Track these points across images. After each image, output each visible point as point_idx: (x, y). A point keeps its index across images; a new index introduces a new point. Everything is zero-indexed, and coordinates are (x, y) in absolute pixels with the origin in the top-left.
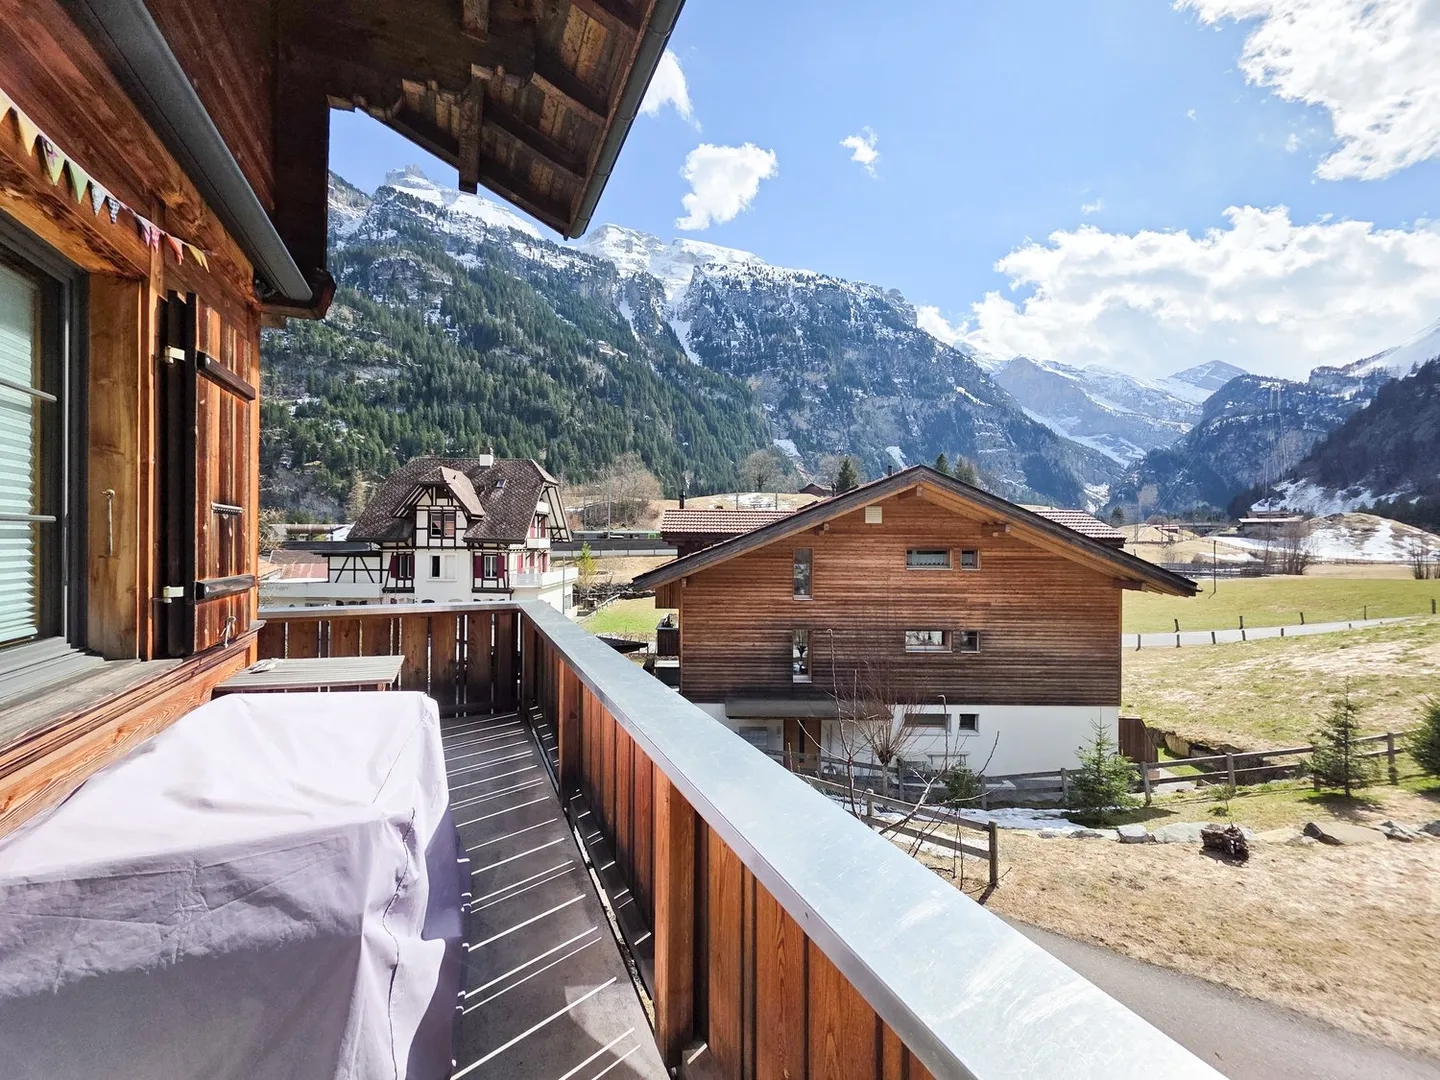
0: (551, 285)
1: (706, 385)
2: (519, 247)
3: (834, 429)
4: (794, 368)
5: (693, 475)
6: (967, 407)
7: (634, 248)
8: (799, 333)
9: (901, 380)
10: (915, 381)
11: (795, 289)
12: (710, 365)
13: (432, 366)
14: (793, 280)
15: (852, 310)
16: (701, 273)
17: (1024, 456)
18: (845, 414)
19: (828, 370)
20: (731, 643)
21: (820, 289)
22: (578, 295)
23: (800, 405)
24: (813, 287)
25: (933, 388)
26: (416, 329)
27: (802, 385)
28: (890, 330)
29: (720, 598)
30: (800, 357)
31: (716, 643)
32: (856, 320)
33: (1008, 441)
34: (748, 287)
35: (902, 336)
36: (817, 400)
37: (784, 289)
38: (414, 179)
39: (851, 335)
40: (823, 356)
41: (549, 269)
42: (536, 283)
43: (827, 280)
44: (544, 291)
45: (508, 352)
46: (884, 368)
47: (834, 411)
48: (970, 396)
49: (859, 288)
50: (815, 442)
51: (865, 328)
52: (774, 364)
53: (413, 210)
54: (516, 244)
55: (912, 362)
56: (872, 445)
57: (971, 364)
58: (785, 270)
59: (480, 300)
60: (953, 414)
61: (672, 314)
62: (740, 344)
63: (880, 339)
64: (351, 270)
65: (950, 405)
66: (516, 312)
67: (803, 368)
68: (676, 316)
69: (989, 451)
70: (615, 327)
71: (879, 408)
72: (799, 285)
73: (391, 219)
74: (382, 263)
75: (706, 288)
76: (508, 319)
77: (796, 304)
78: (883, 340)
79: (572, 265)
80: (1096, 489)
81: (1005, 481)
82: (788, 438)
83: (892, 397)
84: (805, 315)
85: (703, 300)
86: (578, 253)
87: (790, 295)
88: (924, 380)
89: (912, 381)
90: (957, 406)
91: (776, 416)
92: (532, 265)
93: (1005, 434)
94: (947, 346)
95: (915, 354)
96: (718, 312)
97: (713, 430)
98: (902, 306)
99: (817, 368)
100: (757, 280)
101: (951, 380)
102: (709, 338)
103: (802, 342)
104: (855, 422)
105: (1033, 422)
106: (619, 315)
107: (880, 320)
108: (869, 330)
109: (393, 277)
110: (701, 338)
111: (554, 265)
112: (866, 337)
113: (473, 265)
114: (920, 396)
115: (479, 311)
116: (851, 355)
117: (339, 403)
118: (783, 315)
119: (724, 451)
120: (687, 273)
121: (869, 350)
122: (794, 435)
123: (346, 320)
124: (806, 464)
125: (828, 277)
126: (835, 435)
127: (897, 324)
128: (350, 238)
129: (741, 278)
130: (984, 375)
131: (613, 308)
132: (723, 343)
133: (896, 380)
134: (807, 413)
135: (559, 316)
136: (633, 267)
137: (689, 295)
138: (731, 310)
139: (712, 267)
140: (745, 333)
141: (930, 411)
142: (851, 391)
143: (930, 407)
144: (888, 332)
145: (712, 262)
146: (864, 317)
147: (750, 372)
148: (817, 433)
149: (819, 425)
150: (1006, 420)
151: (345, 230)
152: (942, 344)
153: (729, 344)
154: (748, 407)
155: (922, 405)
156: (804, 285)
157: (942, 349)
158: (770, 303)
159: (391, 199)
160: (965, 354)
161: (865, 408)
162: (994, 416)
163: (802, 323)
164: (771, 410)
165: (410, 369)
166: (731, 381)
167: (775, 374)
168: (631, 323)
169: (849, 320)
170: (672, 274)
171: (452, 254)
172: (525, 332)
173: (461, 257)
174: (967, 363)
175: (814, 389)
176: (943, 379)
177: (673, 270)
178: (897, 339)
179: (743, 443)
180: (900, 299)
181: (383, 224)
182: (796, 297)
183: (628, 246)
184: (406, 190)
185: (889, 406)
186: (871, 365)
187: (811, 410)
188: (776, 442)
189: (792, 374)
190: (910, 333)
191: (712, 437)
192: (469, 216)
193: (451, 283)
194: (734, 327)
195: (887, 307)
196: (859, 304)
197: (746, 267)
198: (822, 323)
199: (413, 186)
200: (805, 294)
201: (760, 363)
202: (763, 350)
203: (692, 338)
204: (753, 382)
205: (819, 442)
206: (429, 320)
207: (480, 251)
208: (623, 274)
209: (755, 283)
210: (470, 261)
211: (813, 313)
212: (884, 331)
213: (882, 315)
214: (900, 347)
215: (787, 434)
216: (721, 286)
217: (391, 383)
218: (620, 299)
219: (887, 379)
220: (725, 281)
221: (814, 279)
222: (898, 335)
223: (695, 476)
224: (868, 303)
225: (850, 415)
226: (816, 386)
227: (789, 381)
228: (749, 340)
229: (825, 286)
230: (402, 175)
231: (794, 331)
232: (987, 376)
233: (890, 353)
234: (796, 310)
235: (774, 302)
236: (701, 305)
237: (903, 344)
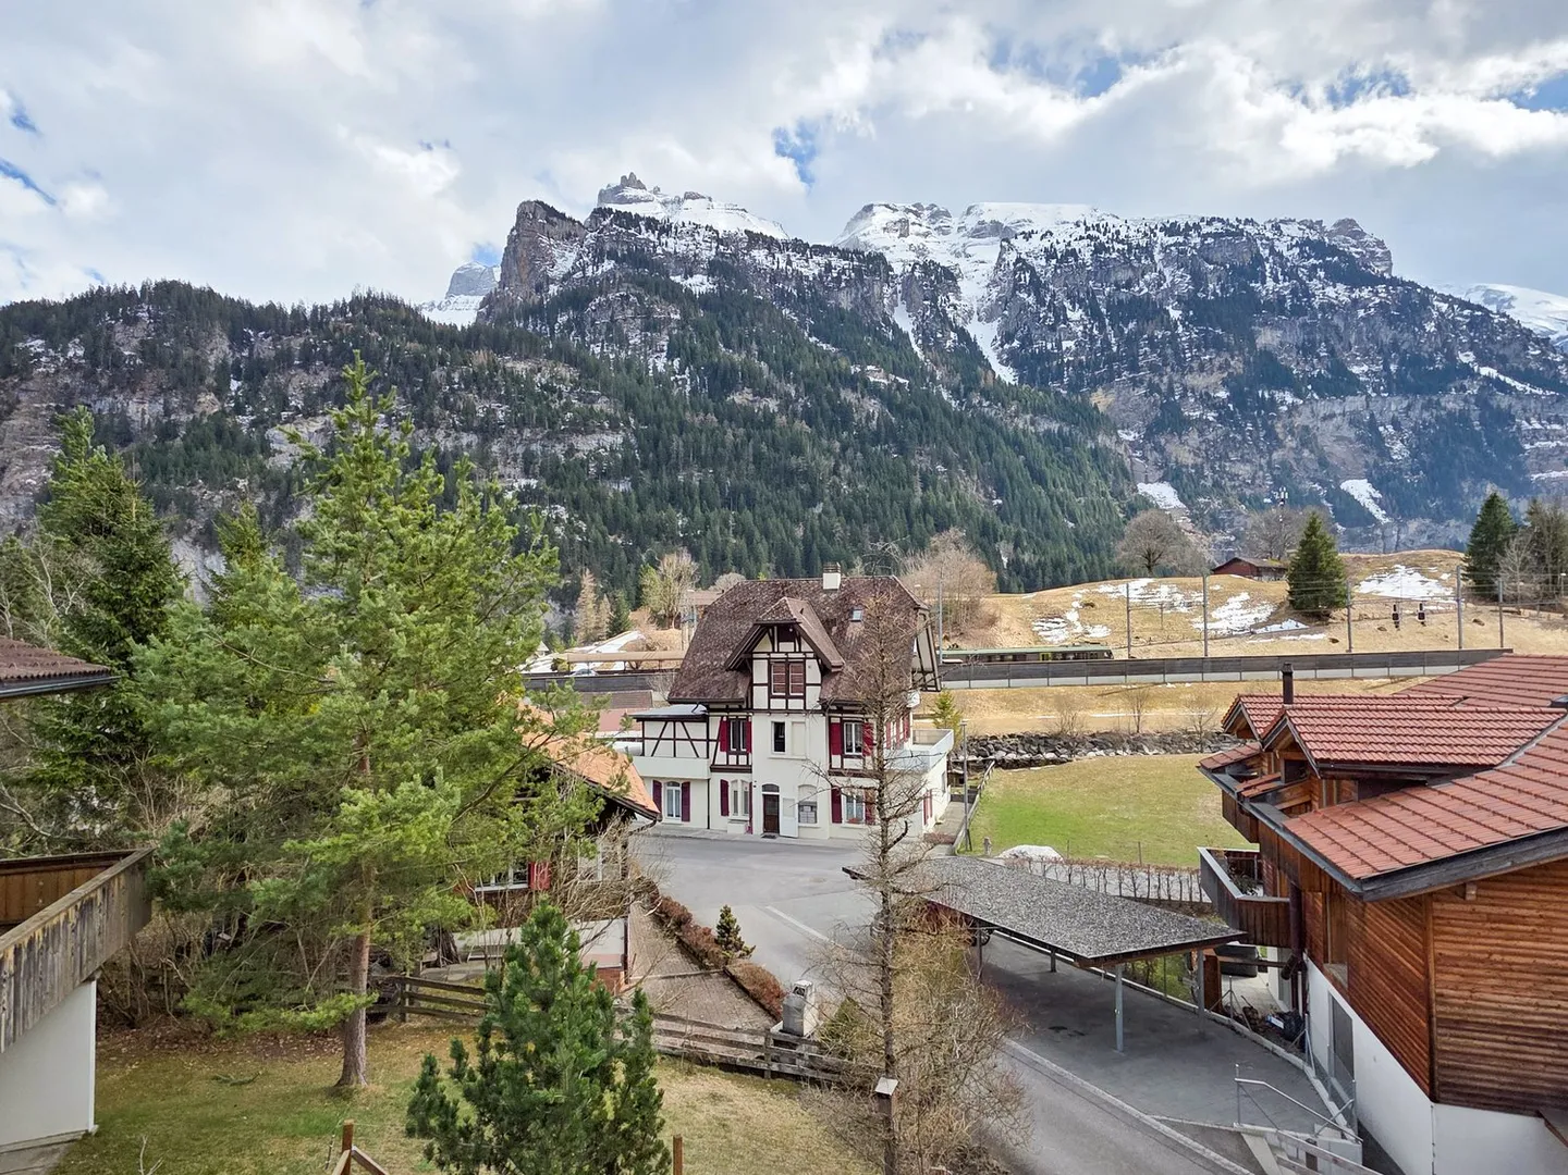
0: (802, 298)
1: (1025, 411)
2: (760, 255)
3: (1243, 460)
4: (1169, 369)
5: (1011, 547)
6: (1502, 401)
7: (912, 229)
8: (1175, 314)
9: (1365, 368)
10: (1393, 368)
11: (1165, 248)
12: (1031, 382)
13: (659, 427)
14: (1160, 235)
15: (1267, 266)
16: (1011, 247)
18: (1262, 434)
19: (1229, 366)
21: (1210, 240)
22: (839, 309)
23: (1178, 424)
24: (1195, 240)
25: (1430, 374)
26: (640, 381)
27: (1184, 396)
28: (1341, 287)
30: (1178, 352)
32: (1276, 280)
34: (1087, 256)
35: (1365, 294)
36: (1211, 416)
38: (630, 192)
39: (1267, 305)
40: (1218, 345)
41: (800, 277)
42: (783, 298)
43: (1219, 225)
44: (793, 308)
45: (750, 397)
46: (1332, 352)
47: (1241, 430)
48: (1509, 380)
49: (1278, 228)
50: (1209, 483)
51: (1294, 292)
52: (1134, 368)
53: (632, 231)
54: (755, 253)
55: (1386, 335)
56: (1314, 480)
57: (1510, 325)
58: (1148, 220)
59: (713, 333)
61: (970, 314)
62: (1078, 344)
63: (1321, 305)
64: (565, 318)
65: (1466, 400)
66: (758, 343)
67: (1182, 366)
68: (975, 317)
69: (1554, 474)
70: (889, 344)
71: (1325, 418)
72: (1172, 240)
73: (607, 247)
74: (600, 305)
75: (1021, 269)
76: (749, 352)
77: (1167, 272)
78: (1329, 307)
79: (829, 268)
82: (1161, 480)
83: (1350, 398)
84: (1185, 285)
85: (1017, 287)
86: (835, 250)
87: (1157, 257)
88: (1411, 363)
89: (1386, 368)
90: (1482, 400)
91: (1141, 447)
92: (776, 276)
94: (1456, 300)
95: (1391, 321)
96: (1040, 301)
97: (1039, 479)
98: (1363, 245)
99: (1208, 366)
100: (1102, 244)
101: (1466, 358)
102: (1027, 341)
103: (1180, 329)
104: (1281, 444)
106: (895, 328)
107: (1322, 274)
108: (1305, 292)
109: (613, 320)
110: (1016, 344)
111: (805, 272)
112: (1299, 304)
113: (703, 289)
114: (1406, 390)
115: (713, 347)
116: (1267, 338)
117: (557, 483)
118: (1146, 290)
119: (1057, 507)
120: (988, 251)
121: (1304, 325)
122: (1173, 475)
123: (562, 380)
124: (1194, 518)
125: (1221, 221)
126: (1244, 470)
127: (1354, 273)
128: (564, 279)
129: (1075, 245)
130: (1537, 341)
131: (886, 320)
132: (1049, 346)
133: (1355, 370)
134: (1193, 438)
135: (813, 339)
136: (912, 256)
137: (994, 283)
138: (1061, 296)
140: (1085, 327)
141: (1426, 415)
142: (1272, 396)
143: (1425, 407)
144: (1338, 293)
145: (1027, 229)
146: (1291, 274)
147: (1095, 384)
148: (1212, 468)
149: (1216, 454)
151: (557, 272)
152: (1444, 299)
153: (1059, 346)
154: (1094, 439)
155: (1409, 407)
156: (1181, 239)
157: (1444, 307)
158: (1123, 276)
159: (608, 221)
160: (1493, 308)
161: (1298, 421)
163: (1179, 299)
164: (1131, 438)
165: (635, 433)
166: (1064, 401)
167: (1135, 383)
168: (911, 335)
169: (1264, 282)
170: (968, 256)
171: (678, 279)
172: (770, 367)
173: (690, 280)
174: (1502, 325)
175: (1206, 400)
176: (1451, 357)
177: (969, 251)
178: (1355, 301)
179: (1088, 493)
180: (1358, 235)
181: (599, 257)
182: (1167, 261)
183: (903, 228)
184: (623, 208)
185: (1344, 414)
186: (1307, 349)
187: (1201, 433)
188: (1142, 488)
189: (1165, 379)
190: (1381, 288)
191: (1037, 489)
192: (697, 226)
193: (678, 317)
194: (1066, 320)
195: (1334, 250)
196: (1280, 255)
197: (1083, 227)
198: (1214, 294)
199: (630, 202)
200: (1184, 252)
201: (1111, 367)
202: (1115, 349)
203: (1002, 345)
204: (1100, 399)
205: (1216, 484)
206: (655, 368)
207: (713, 268)
208: (898, 269)
209: (1099, 248)
210: (700, 284)
211: (1198, 279)
212: (1330, 291)
213: (1324, 267)
214: (1361, 313)
215: (1161, 473)
216: (1043, 262)
217: (612, 451)
218: (894, 304)
219: (1339, 369)
220: (1050, 254)
221: (1197, 227)
222: (1356, 294)
223: (1015, 549)
224: (1296, 251)
225: (1271, 434)
226: (1207, 394)
227: (1159, 392)
228: (1093, 339)
229: (1216, 236)
230: (617, 189)
231: (1167, 312)
232: (1544, 342)
233: (1341, 325)
234: (1169, 279)
235: (1130, 273)
236: (1014, 295)
237: (1366, 308)
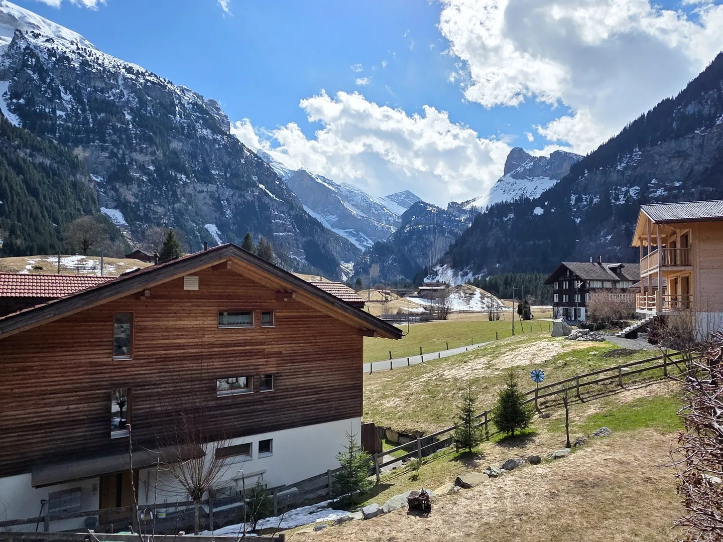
1: (26, 146)
3: (160, 205)
4: (123, 147)
5: (7, 234)
6: (267, 201)
8: (128, 117)
9: (217, 172)
10: (228, 175)
11: (125, 79)
12: (32, 129)
14: (123, 71)
15: (177, 108)
16: (23, 38)
17: (304, 239)
18: (170, 193)
19: (155, 153)
20: (41, 410)
21: (149, 84)
23: (128, 181)
24: (142, 81)
25: (242, 182)
27: (131, 163)
28: (209, 131)
29: (28, 364)
30: (129, 138)
31: (23, 412)
32: (181, 117)
33: (293, 226)
34: (76, 65)
35: (219, 138)
36: (145, 178)
37: (115, 75)
39: (176, 128)
40: (151, 141)
43: (155, 79)
46: (204, 160)
47: (160, 189)
48: (268, 192)
49: (183, 92)
50: (142, 214)
51: (188, 126)
52: (103, 140)
55: (227, 159)
56: (193, 221)
57: (269, 169)
58: (116, 59)
60: (257, 204)
62: (67, 115)
63: (200, 137)
65: (254, 197)
67: (132, 148)
69: (281, 234)
71: (199, 192)
72: (129, 76)
75: (29, 54)
77: (125, 92)
78: (203, 138)
80: (346, 265)
81: (292, 257)
82: (115, 208)
83: (210, 185)
84: (135, 103)
85: (25, 65)
87: (120, 82)
88: (235, 175)
89: (226, 175)
90: (259, 198)
91: (104, 187)
93: (292, 223)
94: (253, 153)
95: (229, 154)
96: (42, 80)
97: (34, 192)
98: (219, 114)
99: (145, 150)
100: (87, 61)
101: (255, 178)
102: (30, 102)
103: (131, 126)
104: (179, 201)
105: (309, 216)
107: (201, 122)
108: (192, 127)
110: (22, 101)
112: (189, 133)
114: (232, 187)
116: (175, 145)
118: (112, 98)
119: (46, 213)
120: (5, 34)
121: (192, 144)
122: (122, 205)
124: (133, 232)
125: (156, 76)
126: (161, 210)
127: (214, 128)
129: (71, 56)
130: (278, 178)
132: (47, 110)
133: (213, 172)
134: (135, 188)
137: (8, 56)
138: (57, 82)
139: (36, 36)
140: (73, 106)
141: (239, 200)
142: (176, 175)
143: (239, 197)
144: (208, 133)
145: (36, 31)
146: (188, 116)
147: (77, 142)
148: (144, 207)
149: (146, 199)
150: (293, 213)
152: (249, 151)
153: (55, 113)
154: (74, 175)
155: (233, 195)
156: (134, 77)
157: (249, 154)
158: (100, 85)
160: (265, 160)
161: (188, 190)
162: (284, 208)
163: (131, 109)
164: (98, 180)
166: (56, 148)
167: (103, 149)
169: (175, 116)
174: (267, 167)
175: (142, 168)
176: (249, 177)
178: (214, 140)
179: (68, 208)
180: (218, 109)
182: (126, 86)
185: (207, 192)
186: (193, 156)
187: (139, 186)
188: (104, 210)
189: (121, 151)
190: (225, 137)
191: (31, 199)
194: (60, 98)
195: (206, 112)
196: (183, 105)
197: (75, 47)
198: (150, 113)
200: (135, 85)
201: (88, 136)
202: (91, 125)
203: (11, 99)
204: (80, 153)
205: (145, 214)
209: (84, 63)
211: (143, 103)
212: (205, 132)
213: (203, 118)
214: (217, 146)
215: (114, 204)
216: (46, 56)
219: (206, 170)
220: (51, 53)
221: (143, 74)
222: (215, 136)
223: (10, 235)
224: (191, 106)
225: (175, 194)
226: (143, 165)
227: (117, 157)
228: (77, 114)
229: (153, 83)
231: (124, 115)
232: (280, 179)
233: (209, 149)
234: (126, 97)
235: (104, 85)
236: (22, 69)
237: (219, 145)
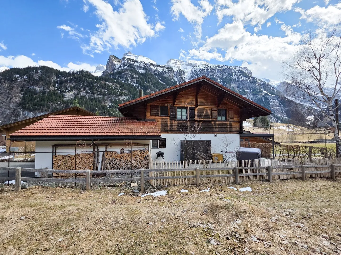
0: (159, 75)
2: (152, 67)
6: (267, 96)
7: (178, 64)
8: (219, 81)
9: (248, 90)
10: (252, 91)
11: (218, 70)
13: (135, 95)
14: (217, 68)
15: (233, 73)
16: (194, 68)
17: (285, 109)
21: (225, 69)
22: (165, 77)
24: (222, 69)
25: (257, 92)
26: (131, 88)
28: (244, 77)
32: (235, 76)
33: (280, 105)
34: (205, 70)
35: (248, 79)
37: (215, 70)
38: (129, 54)
39: (233, 80)
41: (159, 71)
42: (156, 74)
43: (226, 66)
44: (157, 76)
45: (150, 91)
46: (243, 88)
48: (268, 93)
49: (235, 68)
51: (237, 78)
53: (130, 61)
54: (151, 66)
55: (251, 85)
58: (215, 65)
59: (144, 80)
60: (263, 98)
61: (187, 79)
64: (118, 76)
65: (262, 96)
66: (152, 82)
68: (188, 79)
69: (274, 108)
70: (173, 83)
72: (219, 68)
73: (125, 64)
74: (124, 74)
75: (195, 72)
76: (150, 83)
77: (218, 74)
78: (242, 81)
79: (164, 70)
80: (309, 117)
81: (280, 116)
84: (221, 76)
85: (194, 75)
86: (165, 67)
87: (217, 71)
88: (254, 90)
89: (251, 91)
90: (264, 96)
92: (155, 71)
93: (279, 103)
94: (261, 80)
95: (252, 83)
98: (248, 71)
100: (208, 68)
101: (262, 89)
105: (288, 99)
106: (174, 80)
107: (241, 75)
108: (238, 78)
109: (126, 77)
111: (160, 70)
112: (237, 80)
113: (142, 72)
114: (253, 94)
115: (144, 82)
116: (233, 85)
117: (117, 104)
118: (215, 76)
120: (190, 69)
121: (238, 83)
123: (118, 87)
125: (227, 66)
127: (246, 76)
128: (117, 69)
129: (204, 68)
130: (272, 87)
131: (173, 79)
133: (246, 91)
135: (161, 82)
136: (177, 68)
137: (191, 74)
139: (196, 66)
141: (256, 98)
143: (256, 97)
144: (244, 78)
145: (196, 65)
146: (237, 75)
150: (279, 99)
151: (116, 68)
152: (259, 80)
155: (254, 97)
156: (220, 68)
157: (259, 81)
158: (211, 74)
159: (125, 60)
160: (267, 82)
162: (276, 98)
163: (220, 78)
165: (130, 96)
168: (177, 82)
169: (233, 76)
170: (187, 69)
171: (138, 70)
172: (154, 86)
173: (140, 71)
174: (267, 85)
176: (260, 89)
177: (187, 68)
178: (246, 80)
180: (247, 69)
181: (124, 65)
182: (218, 72)
183: (176, 63)
184: (128, 57)
186: (239, 87)
190: (250, 78)
192: (141, 61)
193: (138, 77)
195: (243, 72)
196: (235, 72)
197: (205, 65)
198: (225, 77)
199: (129, 56)
200: (221, 71)
206: (134, 85)
207: (144, 69)
208: (175, 71)
209: (208, 69)
210: (141, 71)
211: (223, 75)
212: (243, 78)
213: (242, 74)
214: (247, 82)
216: (199, 71)
217: (126, 99)
218: (174, 76)
220: (200, 70)
221: (223, 67)
222: (246, 79)
224: (238, 71)
229: (226, 68)
230: (127, 54)
231: (218, 80)
232: (273, 88)
233: (244, 83)
234: (218, 75)
235: (212, 73)
236: (194, 76)
237: (248, 81)
